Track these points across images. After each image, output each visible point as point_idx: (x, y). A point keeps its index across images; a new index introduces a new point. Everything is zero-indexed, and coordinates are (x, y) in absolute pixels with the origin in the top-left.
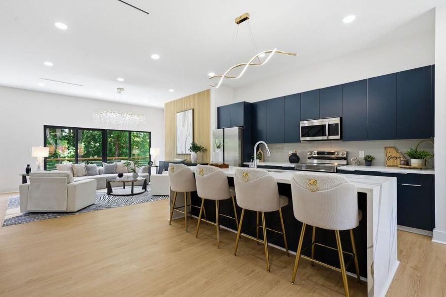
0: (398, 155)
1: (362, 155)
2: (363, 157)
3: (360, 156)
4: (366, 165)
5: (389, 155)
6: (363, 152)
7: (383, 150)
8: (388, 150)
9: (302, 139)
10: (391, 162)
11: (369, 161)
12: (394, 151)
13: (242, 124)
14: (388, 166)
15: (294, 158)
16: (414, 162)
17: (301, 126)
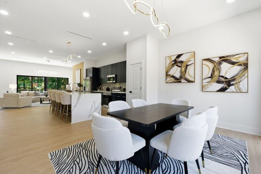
9: (108, 82)
17: (107, 77)
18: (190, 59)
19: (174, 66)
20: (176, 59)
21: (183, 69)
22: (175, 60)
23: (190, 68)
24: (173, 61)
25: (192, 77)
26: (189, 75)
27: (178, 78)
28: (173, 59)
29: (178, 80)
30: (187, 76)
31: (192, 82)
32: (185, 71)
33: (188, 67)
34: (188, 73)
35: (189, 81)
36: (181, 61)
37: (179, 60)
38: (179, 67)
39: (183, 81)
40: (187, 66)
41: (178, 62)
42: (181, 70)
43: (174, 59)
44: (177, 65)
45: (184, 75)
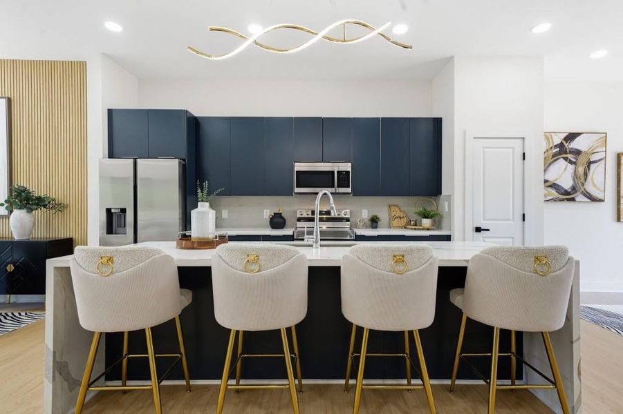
0: (402, 215)
1: (365, 215)
2: (366, 217)
3: (363, 217)
4: (373, 228)
5: (393, 214)
6: (367, 211)
7: (386, 209)
8: (393, 208)
9: (297, 190)
10: (395, 223)
11: (374, 222)
12: (397, 209)
13: (184, 156)
14: (394, 227)
15: (277, 221)
16: (426, 222)
17: (296, 170)
18: (597, 147)
19: (557, 159)
20: (564, 142)
21: (581, 170)
22: (561, 145)
23: (595, 169)
24: (555, 146)
25: (599, 190)
26: (595, 185)
27: (569, 191)
28: (557, 141)
29: (567, 195)
30: (590, 188)
31: (601, 201)
32: (586, 175)
33: (593, 166)
34: (592, 179)
35: (593, 199)
36: (577, 150)
37: (570, 147)
38: (571, 162)
39: (580, 197)
40: (590, 163)
41: (568, 150)
42: (575, 170)
43: (559, 142)
44: (566, 159)
45: (583, 185)
